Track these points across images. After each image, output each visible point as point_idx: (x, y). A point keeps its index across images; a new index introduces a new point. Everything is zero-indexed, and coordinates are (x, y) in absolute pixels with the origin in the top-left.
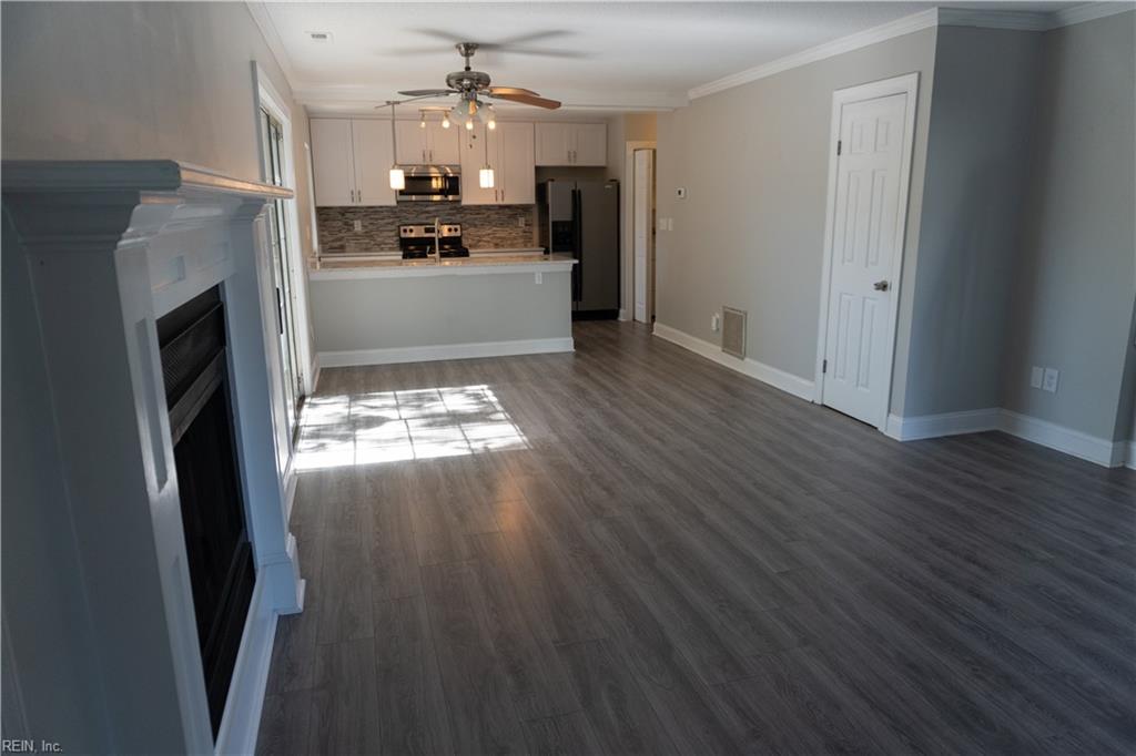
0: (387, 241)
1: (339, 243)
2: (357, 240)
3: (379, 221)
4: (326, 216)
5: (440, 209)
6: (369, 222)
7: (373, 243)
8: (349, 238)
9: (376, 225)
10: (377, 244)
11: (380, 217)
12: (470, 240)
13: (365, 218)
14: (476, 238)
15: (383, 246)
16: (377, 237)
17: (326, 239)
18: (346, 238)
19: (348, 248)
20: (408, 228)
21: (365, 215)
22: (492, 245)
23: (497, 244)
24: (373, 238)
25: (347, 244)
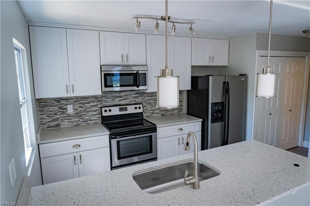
1: (55, 123)
2: (70, 119)
3: (86, 105)
4: (44, 103)
5: (128, 94)
6: (79, 106)
7: (81, 120)
8: (64, 118)
9: (84, 108)
10: (86, 121)
11: (87, 102)
12: (147, 113)
13: (75, 103)
14: (150, 112)
15: (89, 122)
16: (85, 116)
17: (44, 121)
18: (60, 119)
19: (62, 126)
20: (108, 109)
21: (76, 101)
22: (160, 115)
23: (163, 115)
24: (82, 117)
25: (62, 123)
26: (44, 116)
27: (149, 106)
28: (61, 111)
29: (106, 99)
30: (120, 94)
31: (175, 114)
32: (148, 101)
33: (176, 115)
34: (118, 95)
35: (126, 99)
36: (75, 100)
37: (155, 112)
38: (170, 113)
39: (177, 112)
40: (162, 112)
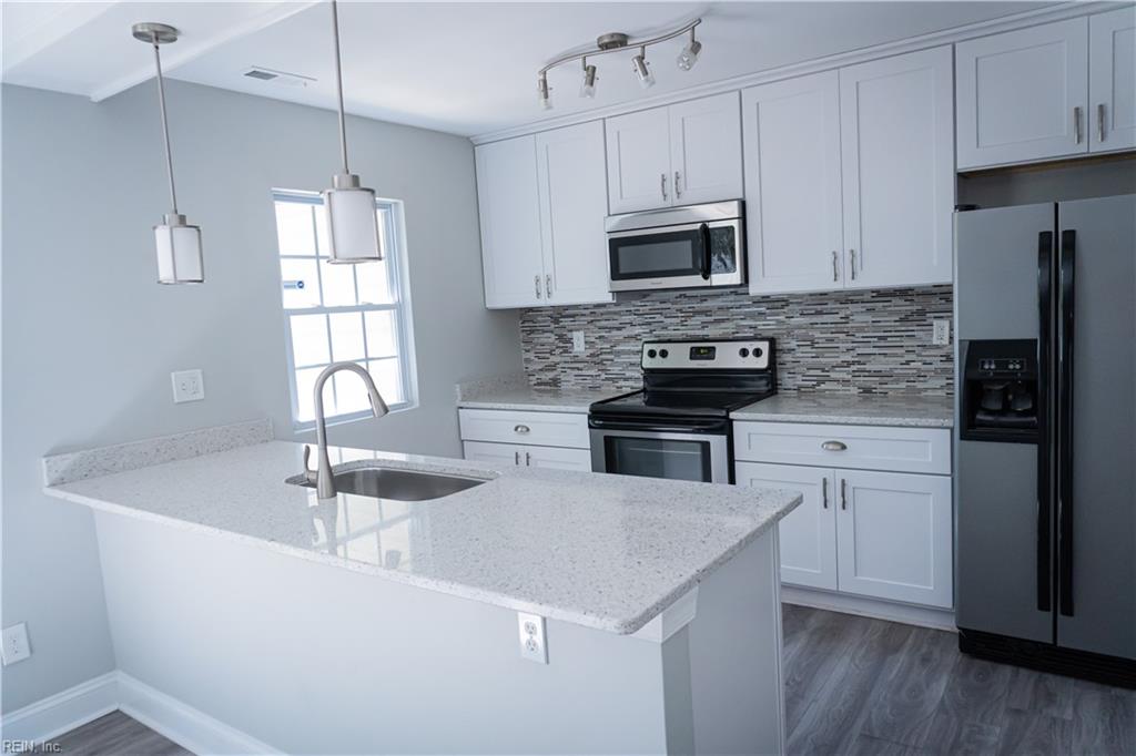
0: (628, 374)
1: (551, 375)
2: (578, 369)
3: (615, 333)
4: (531, 324)
5: (730, 304)
6: (597, 335)
7: (604, 376)
8: (566, 365)
9: (611, 341)
10: (612, 379)
11: (616, 324)
12: (800, 377)
13: (590, 326)
14: (812, 372)
15: (621, 383)
16: (611, 365)
17: (532, 367)
18: (561, 365)
19: (564, 386)
20: (658, 348)
21: (592, 321)
22: (854, 390)
23: (867, 391)
24: (603, 367)
25: (563, 377)
26: (531, 355)
27: (808, 349)
28: (561, 345)
29: (662, 319)
30: (705, 304)
31: (930, 393)
32: (804, 331)
33: (932, 401)
34: (698, 306)
35: (723, 321)
36: (590, 319)
37: (833, 375)
38: (904, 385)
39: (942, 387)
40: (862, 379)
